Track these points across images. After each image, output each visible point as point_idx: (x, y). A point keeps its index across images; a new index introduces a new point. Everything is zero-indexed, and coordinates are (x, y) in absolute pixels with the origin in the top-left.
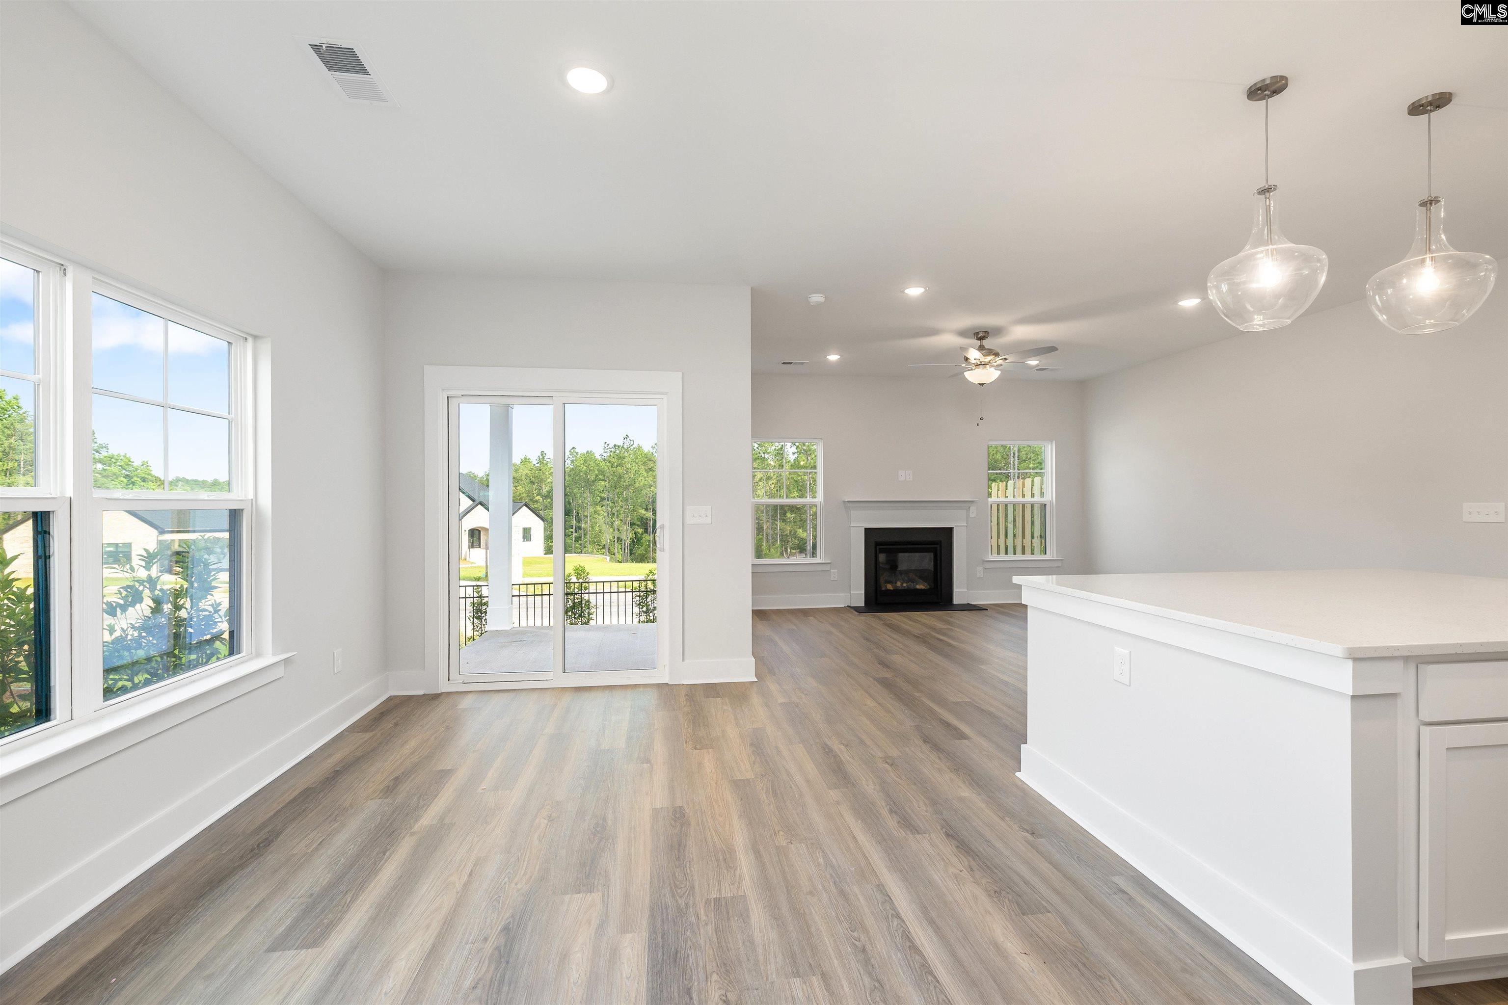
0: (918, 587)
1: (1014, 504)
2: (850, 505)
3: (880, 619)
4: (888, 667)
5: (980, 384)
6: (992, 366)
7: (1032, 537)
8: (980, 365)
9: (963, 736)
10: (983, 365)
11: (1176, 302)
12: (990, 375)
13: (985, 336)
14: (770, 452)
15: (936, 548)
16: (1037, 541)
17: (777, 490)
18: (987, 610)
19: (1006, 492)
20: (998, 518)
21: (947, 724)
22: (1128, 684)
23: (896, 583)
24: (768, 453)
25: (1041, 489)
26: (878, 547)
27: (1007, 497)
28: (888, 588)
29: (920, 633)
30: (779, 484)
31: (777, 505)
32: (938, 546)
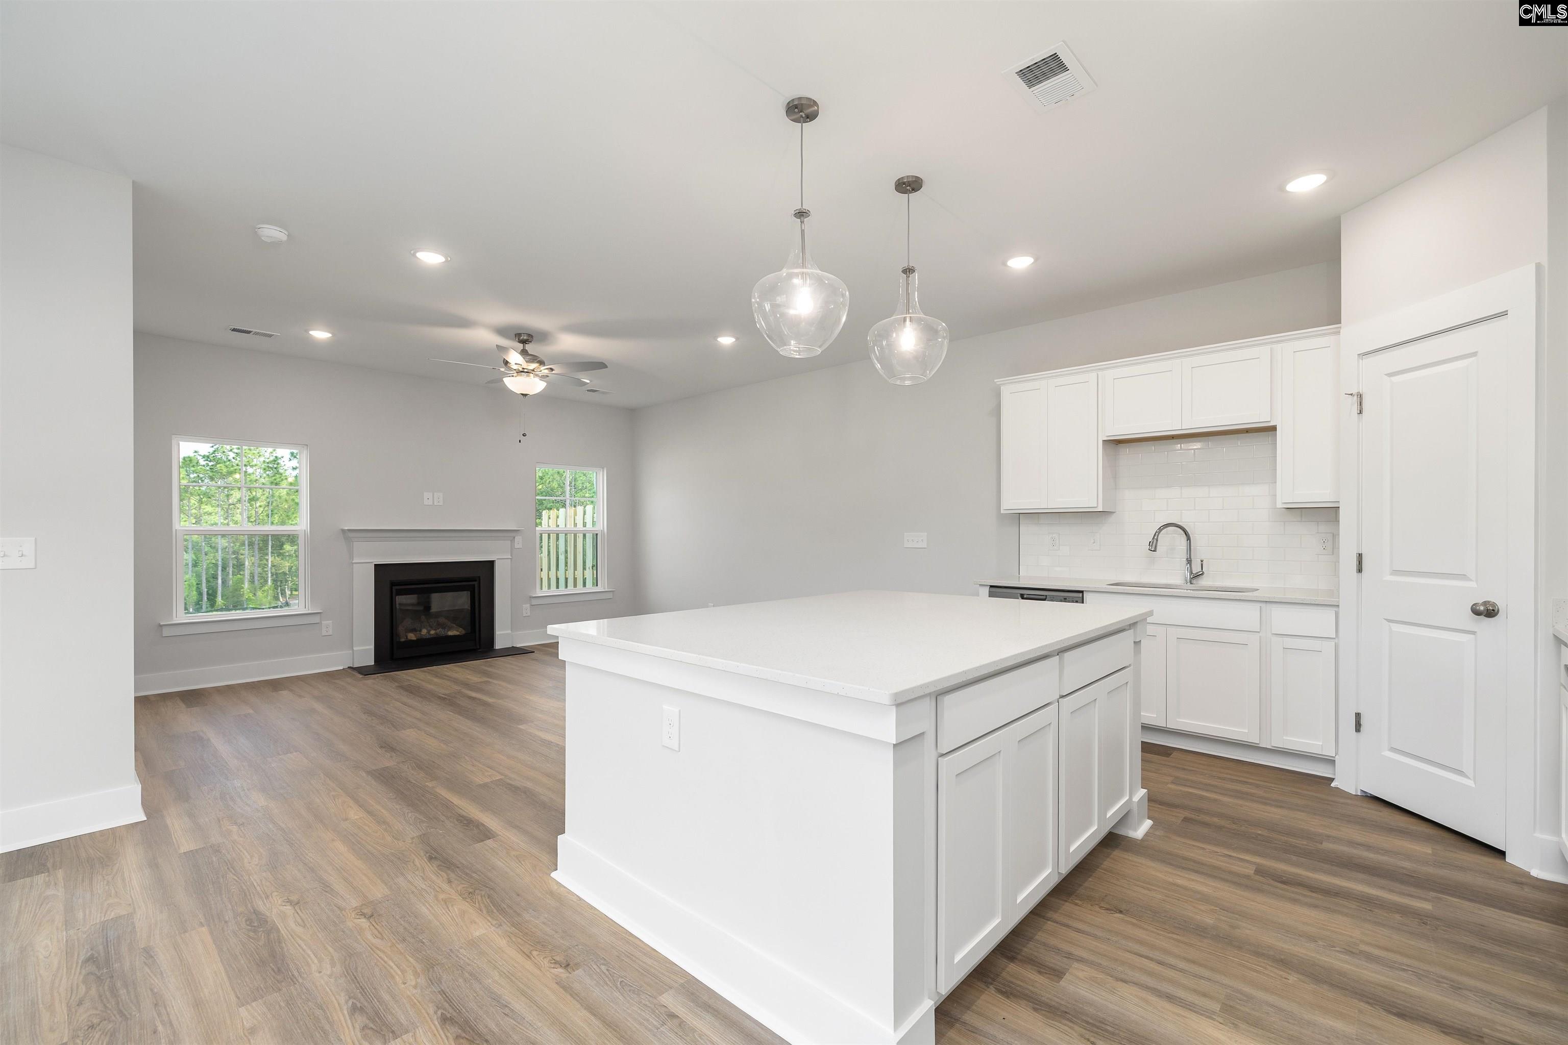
0: (450, 633)
1: (565, 533)
2: (348, 535)
3: (394, 680)
4: (393, 749)
5: (522, 394)
6: (537, 375)
7: (584, 569)
8: (522, 372)
9: (486, 834)
10: (526, 372)
11: (715, 338)
12: (534, 385)
13: (528, 340)
14: (256, 465)
15: (474, 585)
16: (589, 574)
17: (268, 515)
18: (534, 652)
19: (557, 520)
20: (549, 546)
21: (467, 820)
22: (677, 749)
23: (420, 631)
24: (252, 466)
25: (593, 517)
26: (395, 588)
27: (558, 525)
28: (409, 638)
29: (447, 692)
30: (271, 507)
31: (268, 535)
32: (476, 583)
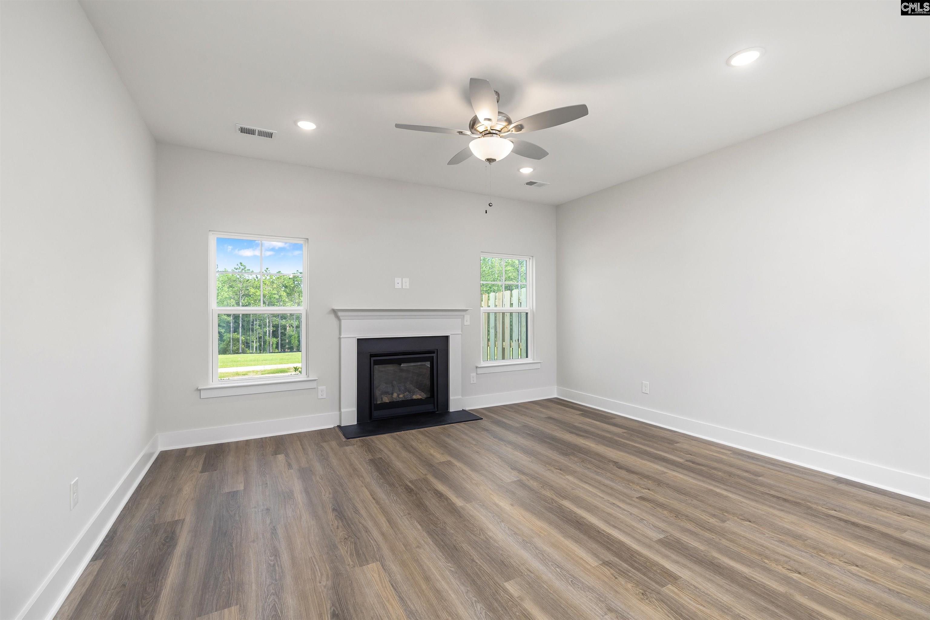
1: (495, 313)
2: (338, 314)
5: (488, 160)
8: (489, 133)
10: (493, 134)
12: (501, 147)
15: (433, 357)
18: (482, 419)
25: (519, 300)
26: (373, 359)
28: (384, 400)
32: (434, 355)
